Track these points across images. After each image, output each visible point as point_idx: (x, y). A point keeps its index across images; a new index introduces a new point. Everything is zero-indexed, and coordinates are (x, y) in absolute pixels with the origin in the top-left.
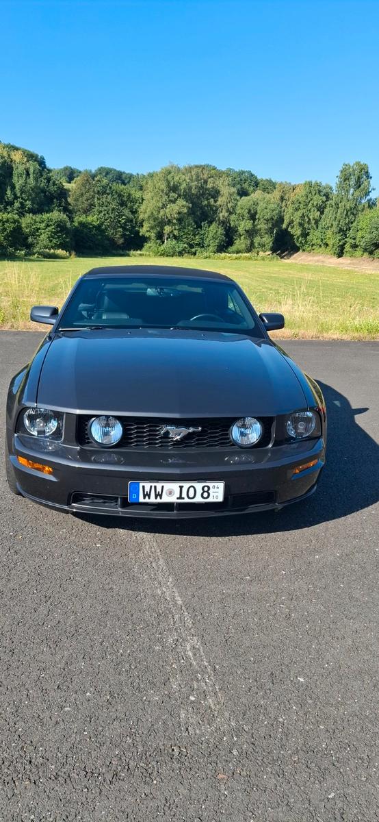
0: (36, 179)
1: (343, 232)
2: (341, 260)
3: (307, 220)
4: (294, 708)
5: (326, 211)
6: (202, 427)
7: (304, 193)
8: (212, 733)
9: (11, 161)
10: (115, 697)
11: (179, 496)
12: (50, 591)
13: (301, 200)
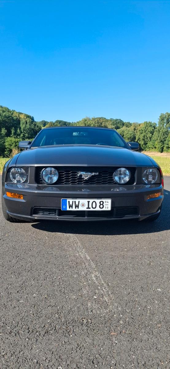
0: (30, 125)
1: (162, 142)
2: (162, 154)
3: (146, 137)
4: (156, 302)
5: (154, 134)
6: (99, 173)
7: (144, 126)
8: (107, 313)
9: (20, 118)
10: (50, 296)
11: (87, 207)
12: (19, 254)
13: (143, 129)
